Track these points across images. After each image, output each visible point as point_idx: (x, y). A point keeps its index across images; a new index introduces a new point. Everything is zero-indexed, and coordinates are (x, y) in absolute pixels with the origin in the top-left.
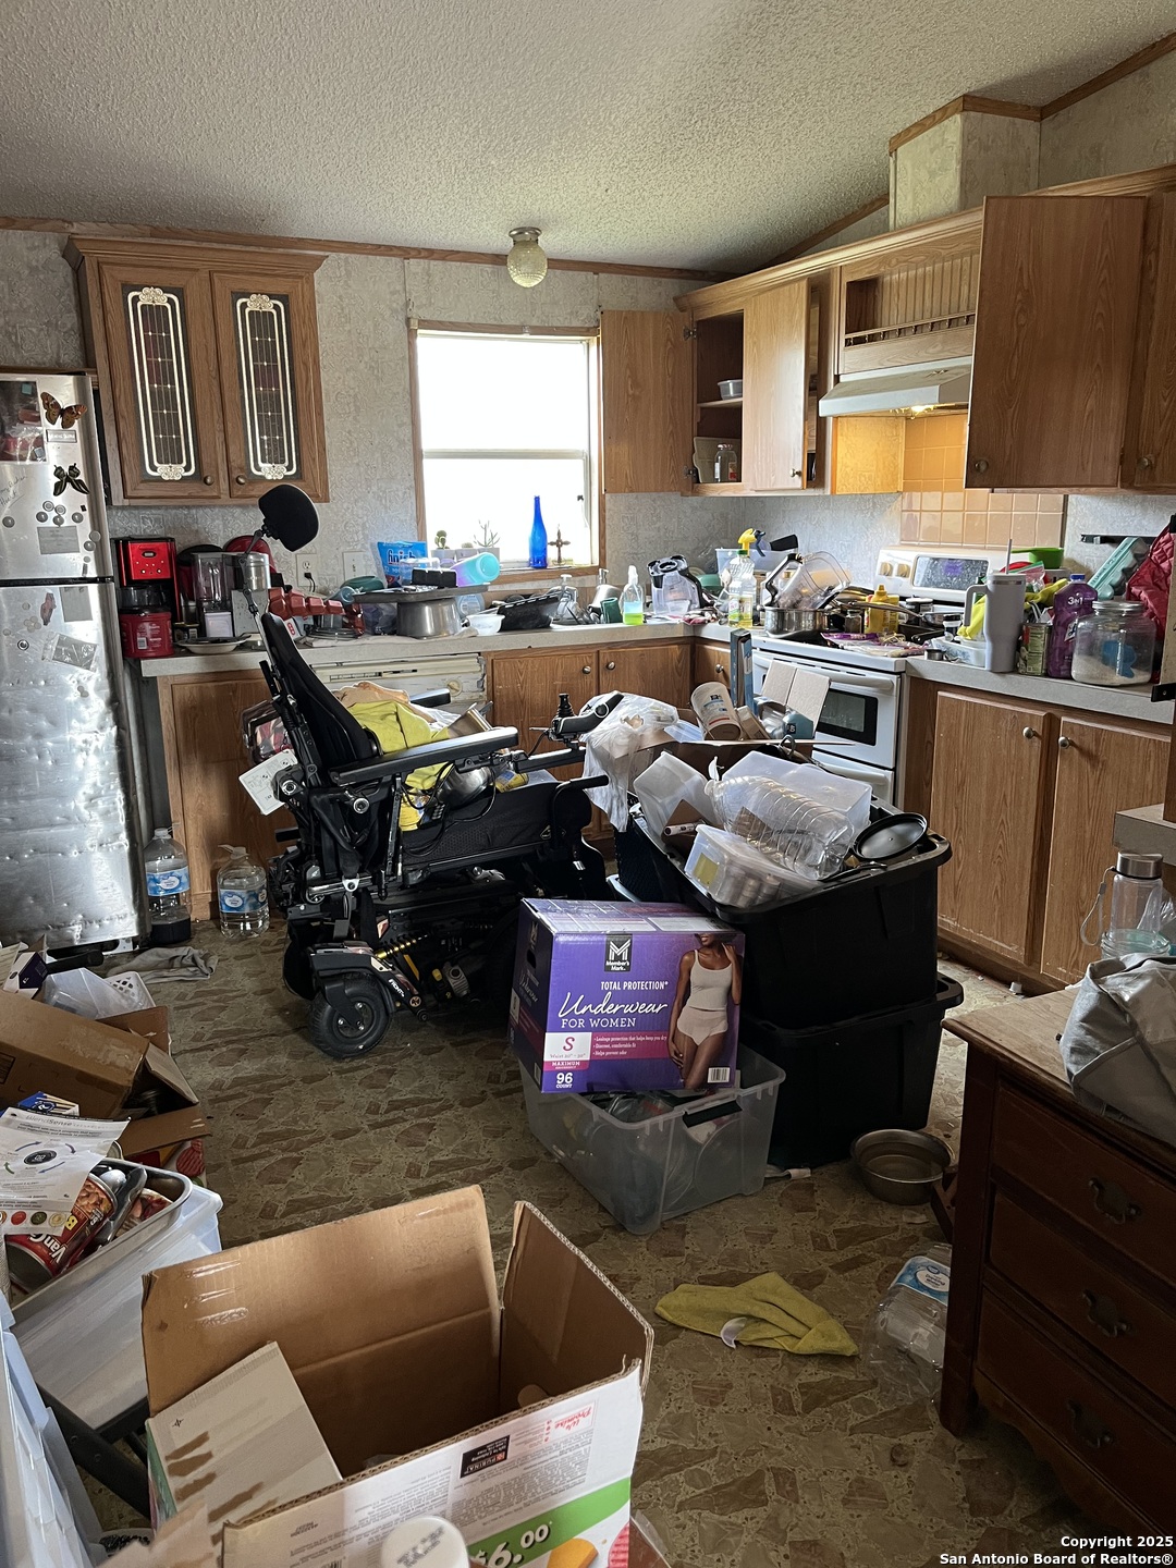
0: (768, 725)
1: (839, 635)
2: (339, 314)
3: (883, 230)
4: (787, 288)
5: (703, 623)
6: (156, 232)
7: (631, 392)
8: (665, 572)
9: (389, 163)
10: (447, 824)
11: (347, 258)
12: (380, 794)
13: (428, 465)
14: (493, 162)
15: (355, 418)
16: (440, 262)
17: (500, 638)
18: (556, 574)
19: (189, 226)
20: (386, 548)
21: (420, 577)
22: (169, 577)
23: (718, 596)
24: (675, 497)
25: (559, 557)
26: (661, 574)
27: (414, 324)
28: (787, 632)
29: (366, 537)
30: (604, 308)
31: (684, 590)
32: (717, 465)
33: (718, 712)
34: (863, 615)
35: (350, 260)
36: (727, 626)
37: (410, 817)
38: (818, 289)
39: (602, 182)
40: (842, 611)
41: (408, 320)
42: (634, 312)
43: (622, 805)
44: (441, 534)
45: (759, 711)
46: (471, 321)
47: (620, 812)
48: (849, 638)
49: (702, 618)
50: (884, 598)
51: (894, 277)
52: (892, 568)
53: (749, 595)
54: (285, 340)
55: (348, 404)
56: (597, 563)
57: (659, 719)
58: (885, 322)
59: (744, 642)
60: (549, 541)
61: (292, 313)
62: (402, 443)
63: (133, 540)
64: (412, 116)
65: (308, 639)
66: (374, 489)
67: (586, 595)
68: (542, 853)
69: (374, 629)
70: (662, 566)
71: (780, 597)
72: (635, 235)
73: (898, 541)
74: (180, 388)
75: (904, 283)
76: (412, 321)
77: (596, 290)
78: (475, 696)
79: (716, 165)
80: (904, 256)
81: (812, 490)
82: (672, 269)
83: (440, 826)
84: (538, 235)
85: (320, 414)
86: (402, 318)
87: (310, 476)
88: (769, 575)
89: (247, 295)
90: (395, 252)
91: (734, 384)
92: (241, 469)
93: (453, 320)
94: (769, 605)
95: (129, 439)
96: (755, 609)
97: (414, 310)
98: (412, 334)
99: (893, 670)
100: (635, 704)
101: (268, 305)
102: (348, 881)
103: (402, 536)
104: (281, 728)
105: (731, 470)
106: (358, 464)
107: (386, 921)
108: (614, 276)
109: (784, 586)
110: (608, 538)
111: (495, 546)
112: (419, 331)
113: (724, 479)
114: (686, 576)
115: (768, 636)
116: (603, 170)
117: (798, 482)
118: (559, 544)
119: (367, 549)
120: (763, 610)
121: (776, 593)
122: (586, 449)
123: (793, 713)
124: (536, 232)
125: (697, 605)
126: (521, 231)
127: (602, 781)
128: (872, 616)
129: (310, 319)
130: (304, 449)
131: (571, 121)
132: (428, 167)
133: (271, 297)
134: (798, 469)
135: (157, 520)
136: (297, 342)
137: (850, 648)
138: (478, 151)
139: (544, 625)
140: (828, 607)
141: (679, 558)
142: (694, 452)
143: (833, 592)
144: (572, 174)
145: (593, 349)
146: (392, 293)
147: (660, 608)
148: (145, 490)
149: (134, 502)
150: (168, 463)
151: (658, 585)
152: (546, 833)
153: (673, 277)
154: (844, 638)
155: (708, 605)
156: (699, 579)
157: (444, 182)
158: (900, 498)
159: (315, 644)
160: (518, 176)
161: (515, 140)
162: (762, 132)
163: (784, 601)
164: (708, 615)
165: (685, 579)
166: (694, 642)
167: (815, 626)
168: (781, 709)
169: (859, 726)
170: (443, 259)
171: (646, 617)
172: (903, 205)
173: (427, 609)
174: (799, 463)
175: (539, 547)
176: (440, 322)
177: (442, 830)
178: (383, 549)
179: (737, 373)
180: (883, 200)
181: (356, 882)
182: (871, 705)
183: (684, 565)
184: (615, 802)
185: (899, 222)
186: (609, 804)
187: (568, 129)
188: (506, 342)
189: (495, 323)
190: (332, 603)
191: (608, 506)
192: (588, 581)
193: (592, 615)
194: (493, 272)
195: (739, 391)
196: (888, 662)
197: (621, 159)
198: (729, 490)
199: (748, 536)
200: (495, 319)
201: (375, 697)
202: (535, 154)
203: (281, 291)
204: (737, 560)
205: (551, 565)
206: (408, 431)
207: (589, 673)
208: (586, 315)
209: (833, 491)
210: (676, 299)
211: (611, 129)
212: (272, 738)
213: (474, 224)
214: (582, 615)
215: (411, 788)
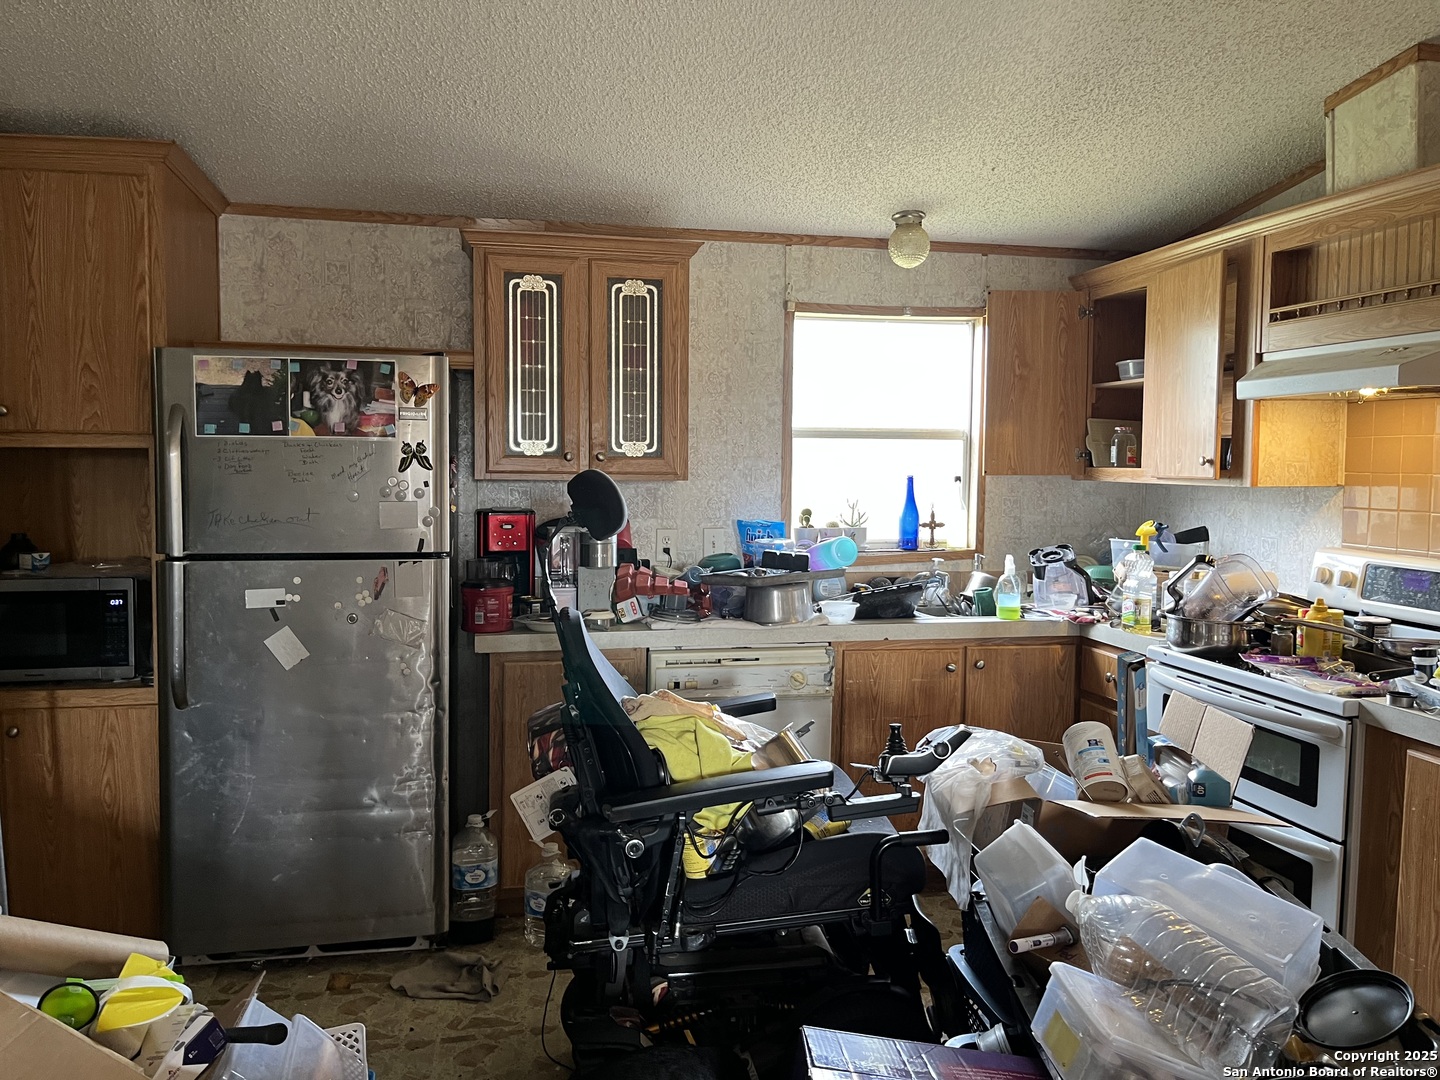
0: (1167, 776)
1: (1263, 658)
2: (717, 298)
3: (1320, 195)
4: (1198, 262)
5: (1092, 623)
6: (549, 226)
7: (1018, 372)
8: (1048, 562)
9: (764, 150)
10: (741, 876)
11: (730, 246)
12: (659, 835)
13: (798, 445)
14: (870, 145)
15: (726, 398)
16: (822, 248)
17: (854, 628)
18: (928, 557)
19: (581, 220)
20: (745, 526)
21: (772, 560)
22: (524, 549)
23: (1111, 590)
24: (1064, 481)
25: (932, 540)
26: (1044, 564)
27: (791, 307)
28: (1195, 646)
29: (728, 513)
30: (992, 288)
31: (1070, 581)
32: (1114, 449)
33: (1096, 763)
34: (1295, 632)
35: (732, 247)
36: (1120, 629)
37: (697, 864)
38: (1236, 263)
39: (988, 160)
40: (1266, 625)
41: (786, 303)
42: (1024, 293)
43: (964, 875)
44: (807, 514)
45: (1157, 755)
46: (851, 303)
47: (962, 883)
48: (1276, 661)
49: (1091, 617)
50: (1324, 615)
51: (1332, 246)
52: (1332, 575)
53: (1147, 597)
54: (656, 322)
55: (720, 384)
56: (973, 547)
57: (1018, 764)
58: (1321, 292)
59: (1135, 670)
60: (921, 522)
61: (664, 296)
62: (771, 422)
63: (493, 512)
64: (782, 101)
65: (649, 620)
66: (741, 467)
67: (959, 581)
68: (858, 923)
69: (721, 611)
70: (1045, 556)
71: (1185, 603)
72: (1026, 215)
73: (1338, 543)
74: (550, 368)
75: (1346, 252)
76: (789, 304)
77: (984, 271)
78: (821, 691)
79: (1116, 137)
80: (1345, 219)
81: (1227, 480)
82: (1069, 249)
83: (732, 878)
84: (922, 217)
85: (685, 393)
86: (780, 301)
87: (670, 454)
88: (1173, 576)
89: (623, 281)
90: (778, 239)
91: (1134, 363)
92: (602, 446)
93: (832, 302)
94: (1172, 611)
95: (496, 416)
96: (1154, 612)
97: (793, 293)
98: (789, 318)
99: (1341, 714)
100: (988, 740)
101: (642, 290)
102: (616, 938)
103: (763, 512)
104: (562, 742)
105: (1129, 455)
106: (726, 442)
107: (665, 984)
108: (1004, 257)
109: (1191, 591)
110: (986, 521)
111: (862, 526)
112: (796, 314)
113: (1121, 463)
114: (1072, 568)
115: (1169, 648)
116: (988, 148)
117: (1210, 471)
118: (933, 525)
119: (728, 526)
120: (1165, 617)
121: (1181, 598)
122: (967, 431)
123: (1202, 768)
124: (919, 215)
125: (1086, 601)
126: (904, 214)
127: (941, 837)
128: (1308, 637)
129: (682, 302)
130: (667, 428)
131: (951, 97)
132: (804, 153)
133: (646, 282)
134: (1210, 455)
135: (525, 493)
136: (667, 324)
137: (1279, 676)
138: (853, 134)
139: (907, 614)
140: (1248, 619)
141: (1066, 547)
142: (1087, 434)
143: (1254, 603)
144: (955, 153)
145: (979, 329)
146: (772, 278)
147: (1042, 600)
148: (508, 465)
149: (495, 476)
150: (530, 438)
151: (1040, 576)
152: (866, 898)
153: (1069, 257)
154: (1270, 660)
155: (1098, 600)
156: (1089, 571)
157: (821, 168)
158: (1341, 493)
159: (653, 627)
160: (897, 157)
161: (892, 121)
162: (1170, 97)
163: (1191, 608)
164: (1097, 615)
165: (1072, 571)
166: (1080, 644)
167: (1230, 641)
168: (1186, 757)
169: (1293, 777)
170: (826, 245)
171: (1024, 610)
172: (1343, 166)
173: (776, 594)
174: (1211, 450)
175: (910, 529)
176: (818, 304)
177: (734, 885)
178: (742, 527)
179: (1138, 353)
180: (1318, 166)
181: (625, 940)
182: (1309, 756)
183: (1071, 556)
184: (955, 867)
185: (1339, 184)
186: (948, 866)
187: (948, 106)
188: (886, 324)
189: (876, 304)
190: (678, 583)
191: (988, 488)
192: (963, 565)
193: (963, 604)
194: (876, 256)
195: (1140, 372)
196: (1337, 703)
197: (1008, 135)
198: (1126, 475)
199: (1147, 528)
200: (876, 301)
201: (674, 710)
202: (914, 134)
203: (656, 276)
204: (1132, 556)
205: (922, 547)
206: (779, 410)
207: (953, 671)
208: (973, 294)
209: (1254, 483)
210: (1071, 279)
211: (996, 103)
212: (551, 753)
213: (855, 210)
214: (952, 603)
215: (702, 827)
